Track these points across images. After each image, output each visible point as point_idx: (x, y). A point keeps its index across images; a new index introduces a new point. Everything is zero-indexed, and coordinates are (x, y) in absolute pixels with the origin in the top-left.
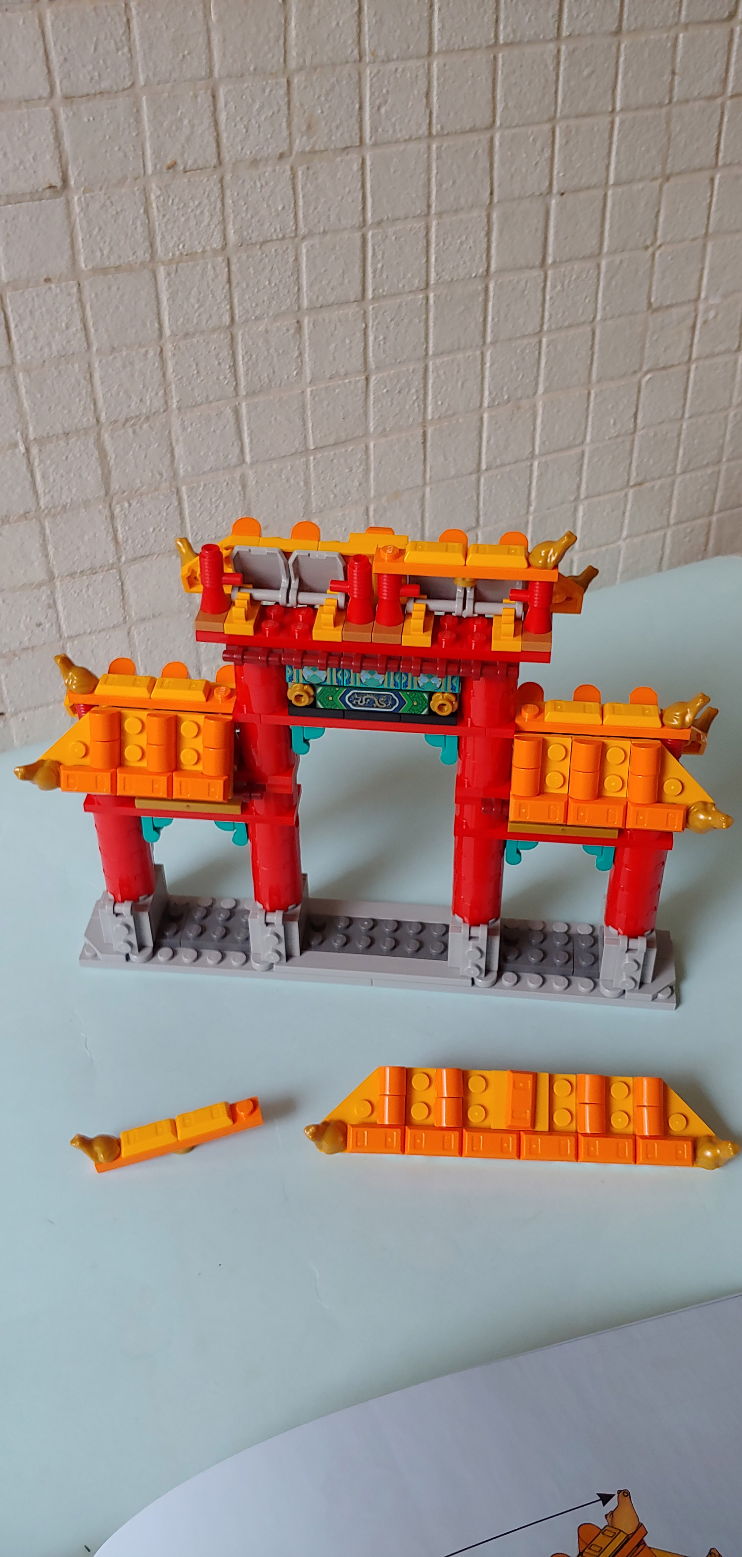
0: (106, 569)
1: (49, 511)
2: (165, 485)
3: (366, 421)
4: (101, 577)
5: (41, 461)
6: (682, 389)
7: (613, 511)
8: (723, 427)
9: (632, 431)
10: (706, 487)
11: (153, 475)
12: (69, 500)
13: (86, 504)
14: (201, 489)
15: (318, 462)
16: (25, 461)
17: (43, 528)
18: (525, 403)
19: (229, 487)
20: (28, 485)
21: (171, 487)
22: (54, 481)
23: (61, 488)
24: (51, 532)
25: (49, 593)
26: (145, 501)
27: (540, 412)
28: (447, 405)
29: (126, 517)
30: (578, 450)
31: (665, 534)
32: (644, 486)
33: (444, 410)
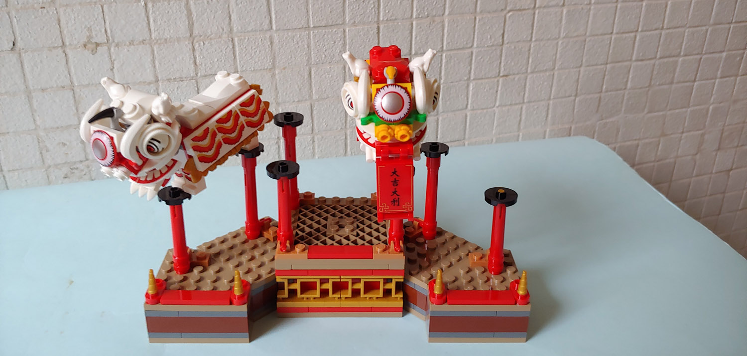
0: (189, 79)
1: (157, 41)
2: (225, 36)
3: (344, 15)
4: (186, 83)
5: (153, 12)
6: (530, 23)
7: (490, 89)
8: (555, 49)
9: (501, 43)
10: (546, 83)
11: (218, 28)
12: (169, 37)
13: (178, 40)
14: (246, 41)
15: (315, 35)
16: (144, 10)
17: (153, 51)
18: (437, 19)
19: (263, 42)
20: (145, 24)
21: (228, 37)
22: (160, 24)
23: (164, 29)
24: (157, 53)
25: (155, 89)
26: (213, 43)
27: (446, 25)
28: (391, 13)
29: (201, 50)
30: (470, 50)
31: (522, 108)
32: (509, 77)
33: (390, 16)
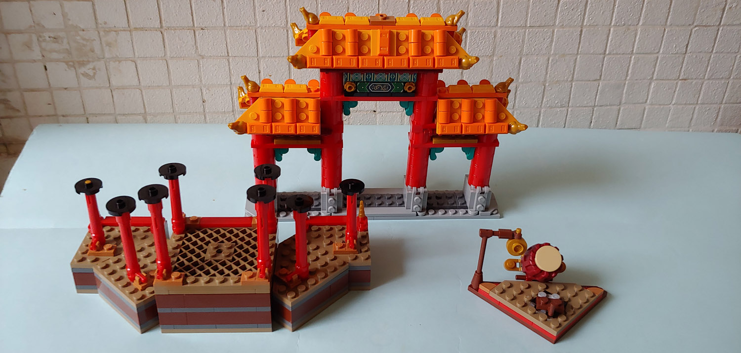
3: (555, 18)
6: (714, 38)
8: (733, 62)
9: (685, 52)
10: (720, 89)
15: (530, 33)
18: (632, 28)
19: (489, 35)
28: (594, 20)
31: (695, 108)
32: (687, 81)
33: (592, 22)
